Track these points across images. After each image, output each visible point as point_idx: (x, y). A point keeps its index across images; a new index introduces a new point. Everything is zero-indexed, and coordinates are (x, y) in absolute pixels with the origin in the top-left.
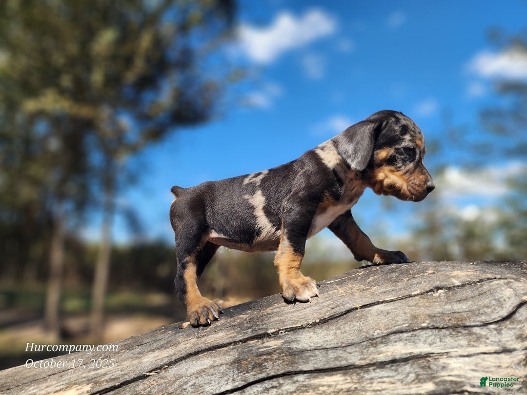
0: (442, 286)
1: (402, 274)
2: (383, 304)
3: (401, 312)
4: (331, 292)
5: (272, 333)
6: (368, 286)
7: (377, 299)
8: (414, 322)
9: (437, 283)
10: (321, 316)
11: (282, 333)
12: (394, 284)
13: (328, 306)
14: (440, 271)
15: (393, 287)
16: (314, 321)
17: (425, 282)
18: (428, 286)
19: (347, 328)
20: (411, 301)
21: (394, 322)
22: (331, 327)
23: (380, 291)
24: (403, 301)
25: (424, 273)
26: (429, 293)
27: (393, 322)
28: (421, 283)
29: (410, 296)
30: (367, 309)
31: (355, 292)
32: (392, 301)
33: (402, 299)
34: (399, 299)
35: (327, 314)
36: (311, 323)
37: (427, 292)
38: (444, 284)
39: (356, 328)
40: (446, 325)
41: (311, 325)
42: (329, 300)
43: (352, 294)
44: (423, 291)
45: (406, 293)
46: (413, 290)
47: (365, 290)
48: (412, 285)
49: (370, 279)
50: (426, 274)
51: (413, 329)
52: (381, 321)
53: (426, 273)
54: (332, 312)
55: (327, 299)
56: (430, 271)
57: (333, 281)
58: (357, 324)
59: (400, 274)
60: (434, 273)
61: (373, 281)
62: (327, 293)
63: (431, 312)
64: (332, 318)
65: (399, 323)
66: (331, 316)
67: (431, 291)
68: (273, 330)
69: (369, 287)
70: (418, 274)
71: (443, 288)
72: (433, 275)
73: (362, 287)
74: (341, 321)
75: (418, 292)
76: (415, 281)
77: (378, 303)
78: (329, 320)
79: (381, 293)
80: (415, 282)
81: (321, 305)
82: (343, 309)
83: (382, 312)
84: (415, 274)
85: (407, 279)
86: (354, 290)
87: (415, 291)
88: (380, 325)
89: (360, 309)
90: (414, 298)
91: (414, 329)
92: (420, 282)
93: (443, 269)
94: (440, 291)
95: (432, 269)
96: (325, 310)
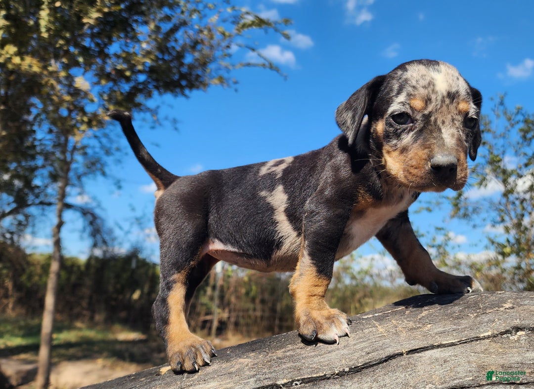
0: (523, 326)
1: (468, 307)
2: (440, 349)
3: (463, 361)
4: (366, 331)
5: (283, 385)
6: (419, 323)
7: (430, 342)
8: (481, 375)
9: (517, 322)
10: (351, 363)
11: (296, 384)
12: (456, 321)
13: (362, 350)
14: (521, 305)
15: (455, 325)
16: (341, 370)
17: (499, 320)
18: (504, 325)
19: (388, 381)
20: (479, 346)
21: (454, 373)
22: (364, 378)
23: (436, 331)
24: (468, 345)
25: (499, 308)
26: (505, 336)
27: (452, 374)
28: (494, 321)
29: (478, 339)
30: (417, 355)
31: (401, 331)
32: (453, 345)
33: (466, 342)
34: (461, 342)
35: (360, 360)
36: (337, 372)
37: (502, 334)
38: (526, 323)
39: (399, 380)
40: (526, 379)
41: (337, 374)
42: (364, 342)
43: (396, 334)
44: (496, 332)
45: (473, 335)
46: (482, 330)
47: (415, 329)
48: (481, 323)
49: (423, 314)
50: (502, 309)
51: (479, 384)
52: (435, 371)
53: (502, 307)
54: (367, 358)
55: (362, 340)
56: (507, 305)
57: (371, 316)
58: (401, 376)
59: (465, 308)
60: (513, 308)
61: (427, 316)
62: (361, 331)
63: (506, 362)
64: (368, 366)
65: (460, 375)
66: (366, 364)
67: (507, 332)
68: (285, 381)
69: (421, 325)
70: (491, 308)
71: (525, 328)
72: (512, 310)
73: (411, 324)
74: (379, 371)
75: (490, 333)
76: (485, 318)
77: (433, 347)
78: (363, 368)
79: (436, 334)
80: (486, 320)
81: (352, 347)
82: (383, 354)
83: (437, 360)
84: (486, 308)
85: (475, 314)
86: (400, 328)
87: (485, 331)
88: (433, 377)
89: (407, 354)
90: (483, 341)
91: (481, 384)
92: (492, 319)
93: (526, 302)
94: (520, 333)
95: (511, 302)
96: (357, 355)
